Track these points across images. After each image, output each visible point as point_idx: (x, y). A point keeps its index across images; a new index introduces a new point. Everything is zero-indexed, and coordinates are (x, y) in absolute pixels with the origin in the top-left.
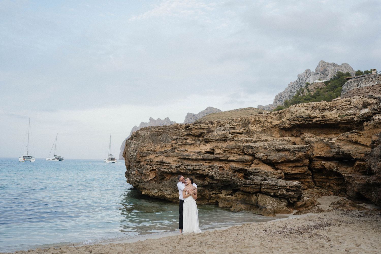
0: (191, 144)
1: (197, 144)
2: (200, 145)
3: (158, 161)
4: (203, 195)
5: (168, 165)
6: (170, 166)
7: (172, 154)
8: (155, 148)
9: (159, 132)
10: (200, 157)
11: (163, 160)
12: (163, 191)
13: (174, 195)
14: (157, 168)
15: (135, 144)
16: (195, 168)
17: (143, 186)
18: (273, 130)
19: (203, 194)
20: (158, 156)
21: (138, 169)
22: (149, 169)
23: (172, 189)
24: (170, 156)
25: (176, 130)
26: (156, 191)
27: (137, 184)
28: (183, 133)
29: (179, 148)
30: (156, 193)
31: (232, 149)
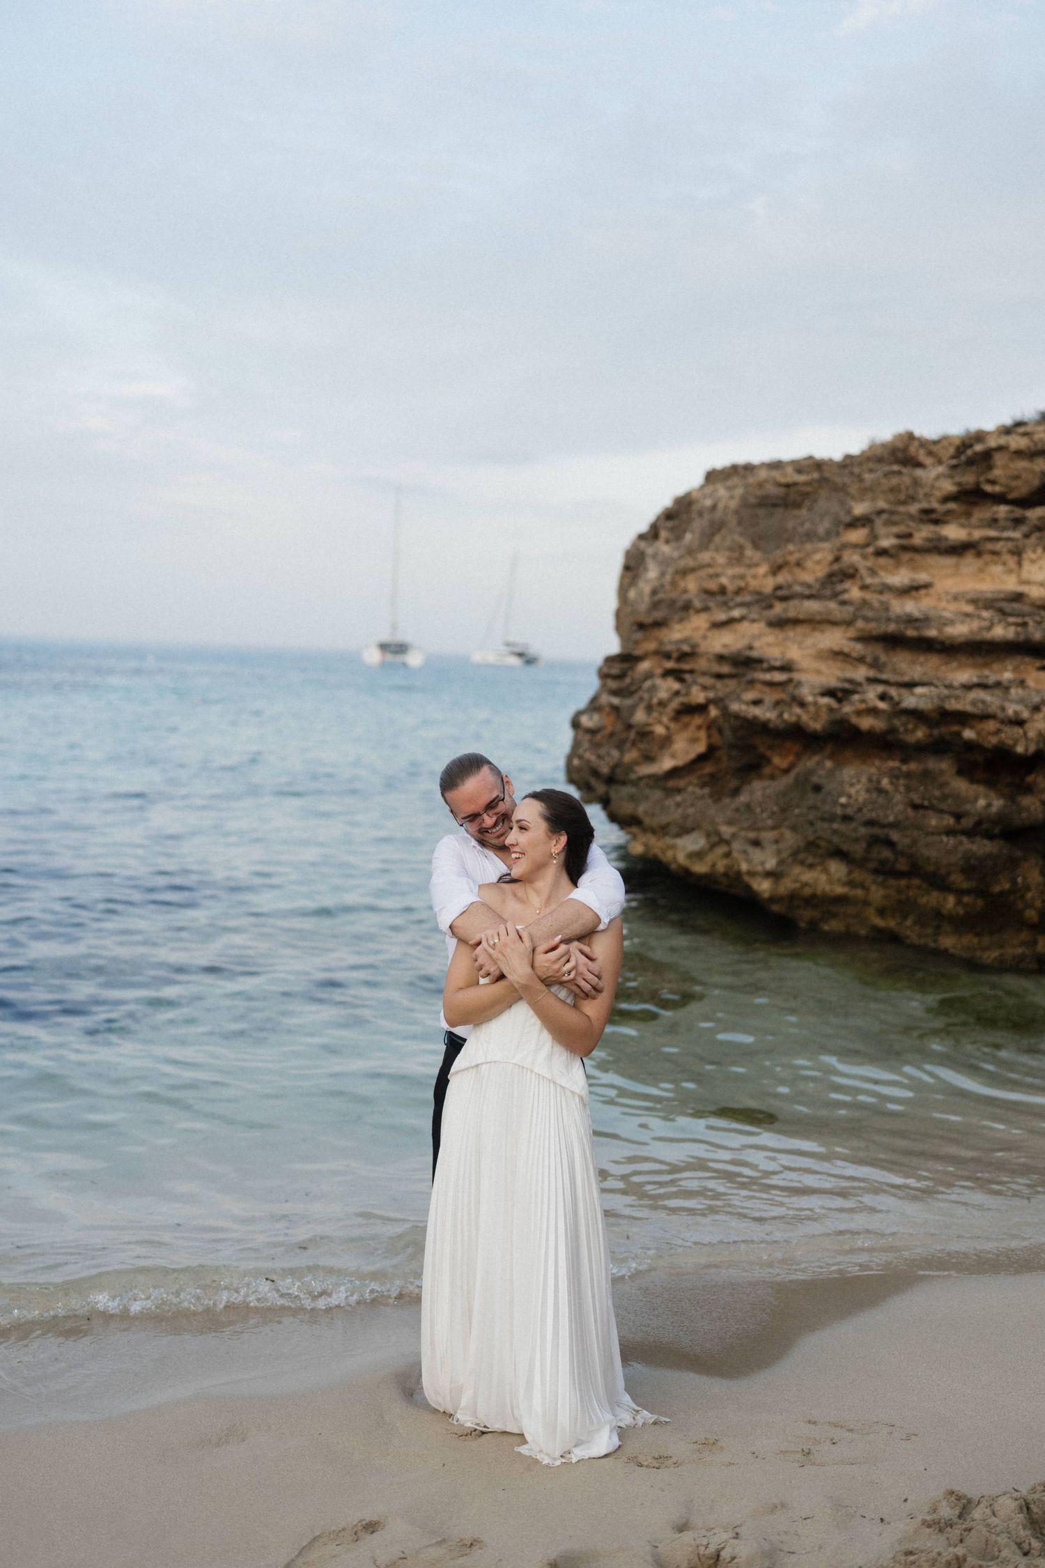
0: (958, 550)
1: (998, 546)
2: (1018, 553)
3: (725, 651)
4: (1002, 893)
5: (779, 677)
6: (790, 688)
7: (813, 606)
8: (742, 577)
9: (795, 484)
10: (1000, 632)
11: (751, 648)
12: (736, 846)
13: (808, 876)
14: (711, 695)
15: (665, 562)
16: (953, 705)
19: (997, 889)
20: (730, 622)
22: (670, 700)
23: (791, 839)
24: (796, 622)
25: (893, 473)
26: (692, 843)
28: (940, 489)
29: (873, 572)
30: (698, 855)
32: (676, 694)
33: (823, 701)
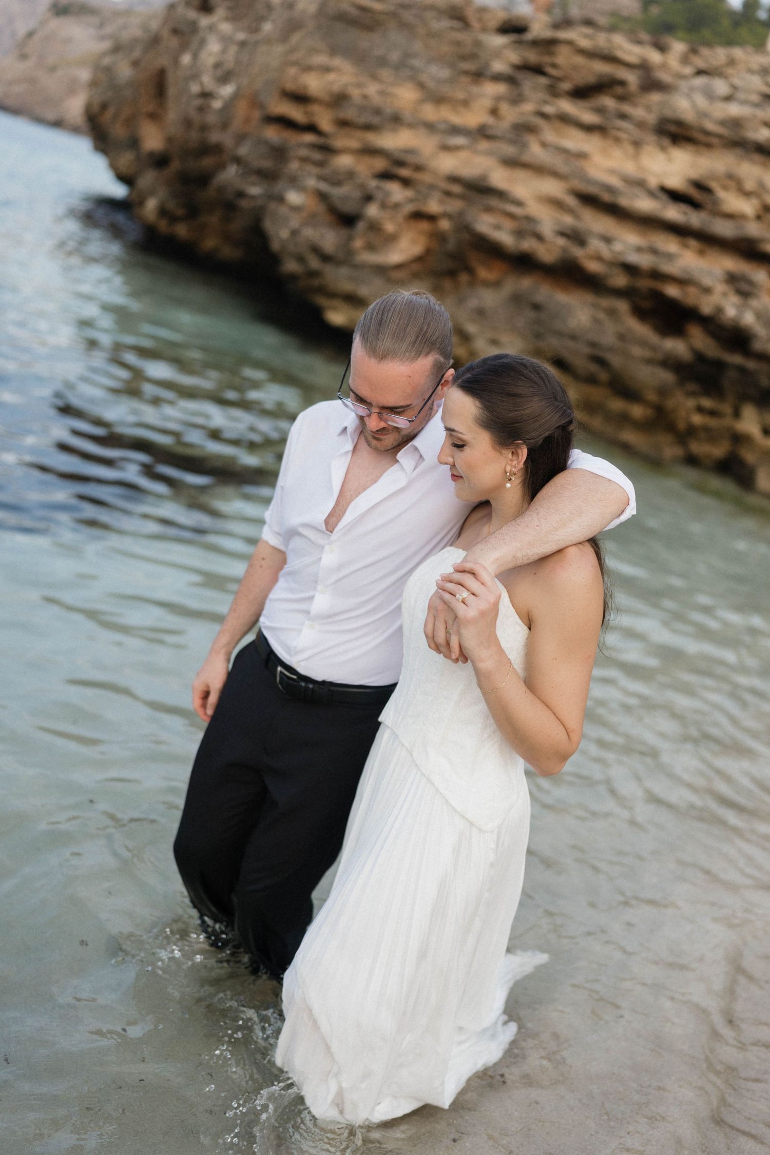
0: (591, 129)
1: (623, 136)
2: (637, 144)
3: (454, 173)
5: (517, 210)
8: (388, 95)
11: (484, 177)
14: (444, 209)
17: (346, 286)
20: (456, 148)
21: (324, 187)
22: (403, 204)
27: (315, 264)
32: (411, 201)
33: (561, 242)
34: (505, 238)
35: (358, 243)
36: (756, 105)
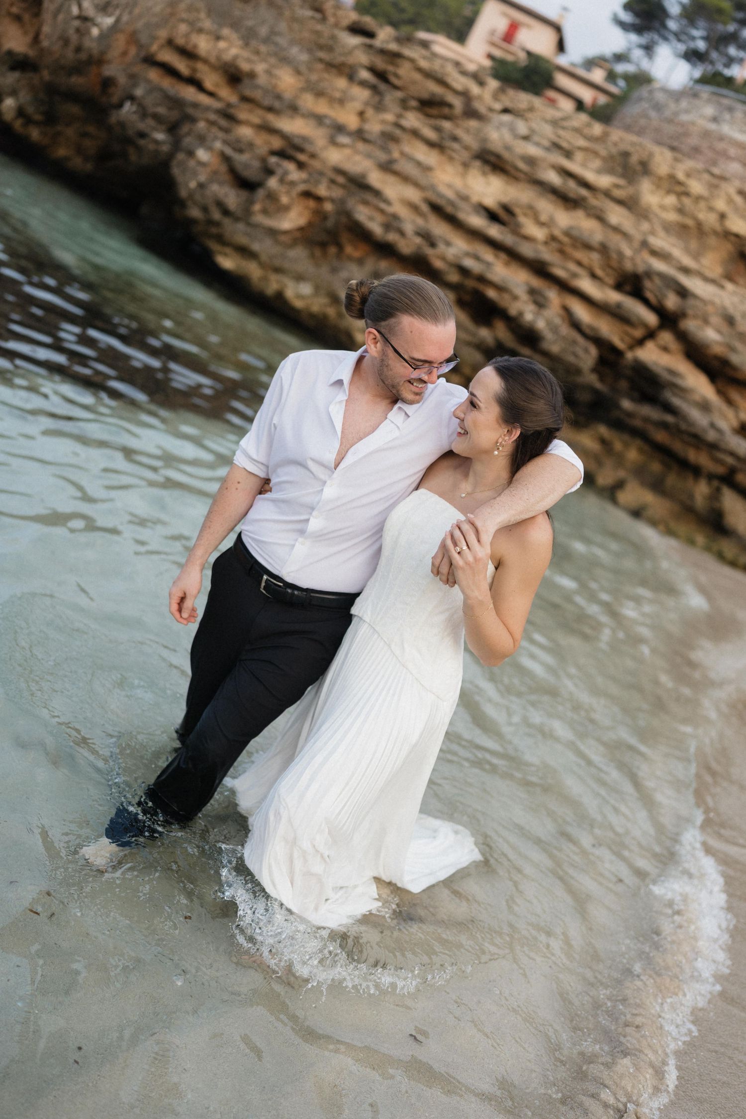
0: (432, 145)
2: (465, 166)
3: (341, 167)
5: (388, 209)
6: (392, 218)
11: (364, 175)
14: (332, 194)
18: (712, 241)
21: (228, 151)
22: (299, 183)
24: (395, 173)
26: (306, 289)
27: (216, 215)
30: (302, 296)
31: (588, 247)
32: (305, 182)
33: (418, 240)
34: (376, 228)
35: (257, 207)
36: (547, 149)
